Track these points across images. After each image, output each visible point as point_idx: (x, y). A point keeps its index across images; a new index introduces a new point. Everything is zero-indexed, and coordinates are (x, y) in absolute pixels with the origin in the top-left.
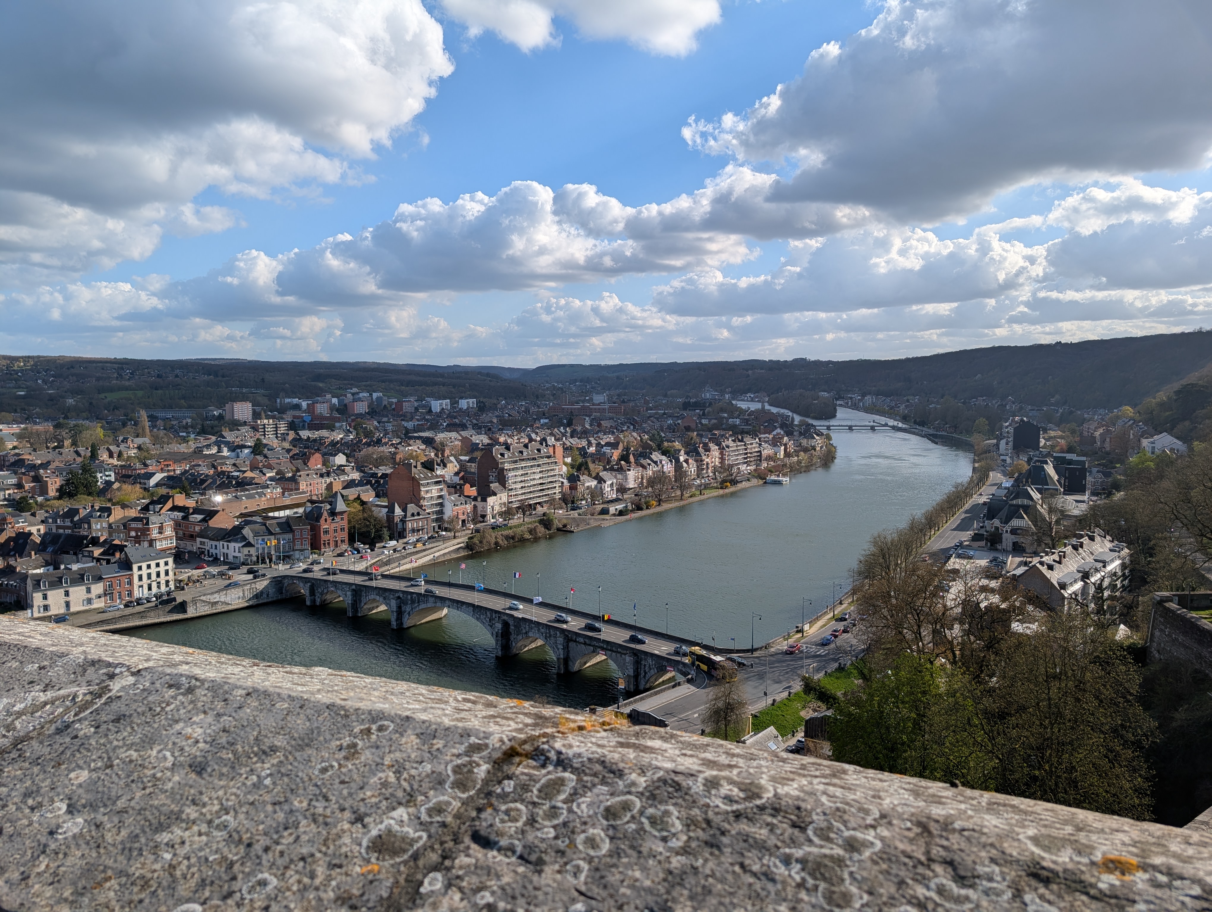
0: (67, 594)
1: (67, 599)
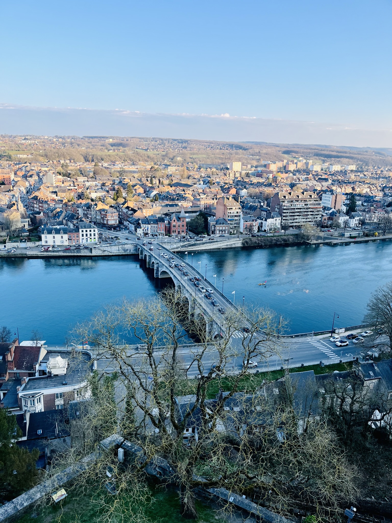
0: (54, 237)
1: (54, 239)
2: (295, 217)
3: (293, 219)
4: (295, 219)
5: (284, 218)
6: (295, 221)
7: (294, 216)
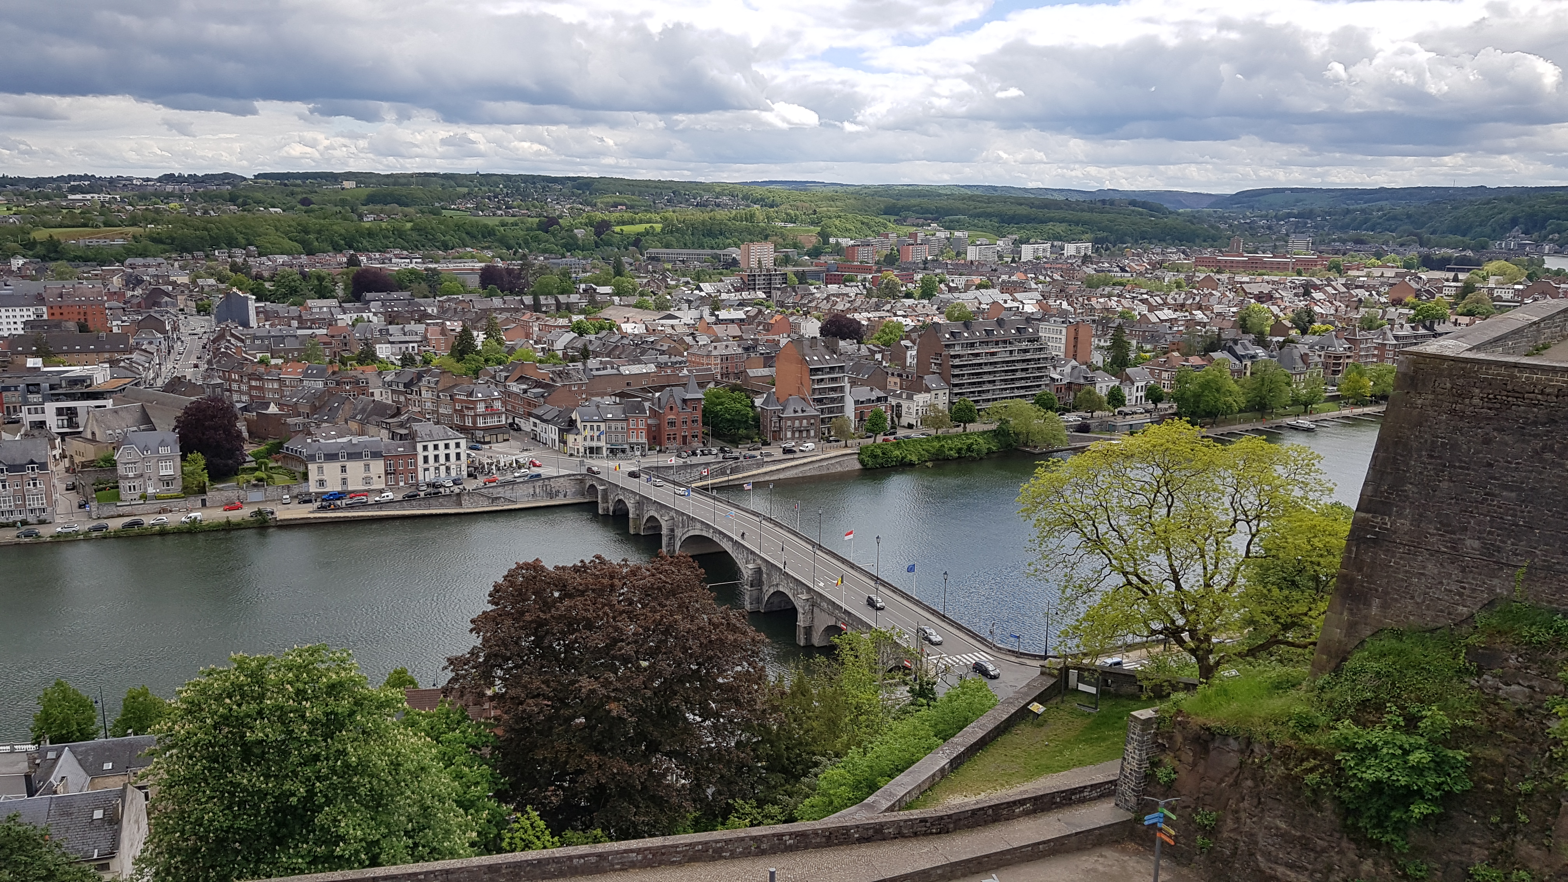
0: (344, 469)
1: (344, 475)
2: (985, 387)
3: (979, 392)
4: (983, 391)
5: (956, 390)
6: (984, 397)
7: (979, 383)
